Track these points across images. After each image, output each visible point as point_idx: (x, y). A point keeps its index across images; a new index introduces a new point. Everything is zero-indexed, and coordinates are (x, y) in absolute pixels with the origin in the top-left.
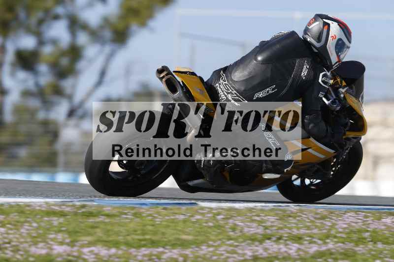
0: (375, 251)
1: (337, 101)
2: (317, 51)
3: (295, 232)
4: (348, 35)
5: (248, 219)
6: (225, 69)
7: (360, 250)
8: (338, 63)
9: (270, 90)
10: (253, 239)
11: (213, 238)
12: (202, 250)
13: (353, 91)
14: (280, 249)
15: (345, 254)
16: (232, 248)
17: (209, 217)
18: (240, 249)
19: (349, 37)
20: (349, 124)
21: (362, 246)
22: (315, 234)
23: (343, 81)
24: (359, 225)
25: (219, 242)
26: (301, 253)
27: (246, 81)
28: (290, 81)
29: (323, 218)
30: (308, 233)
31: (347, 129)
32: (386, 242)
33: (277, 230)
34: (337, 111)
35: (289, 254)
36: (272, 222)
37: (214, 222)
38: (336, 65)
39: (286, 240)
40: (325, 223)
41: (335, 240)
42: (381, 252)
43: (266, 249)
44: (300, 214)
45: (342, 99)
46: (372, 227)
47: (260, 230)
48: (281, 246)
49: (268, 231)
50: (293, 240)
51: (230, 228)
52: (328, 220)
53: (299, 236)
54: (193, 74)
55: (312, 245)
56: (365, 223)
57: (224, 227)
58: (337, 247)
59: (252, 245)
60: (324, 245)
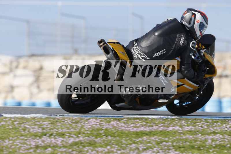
0: (107, 141)
1: (200, 57)
2: (188, 29)
3: (60, 131)
4: (206, 20)
5: (33, 124)
6: (137, 40)
7: (98, 141)
8: (200, 36)
9: (162, 52)
10: (36, 136)
11: (12, 135)
12: (5, 142)
13: (209, 52)
14: (51, 141)
15: (90, 143)
16: (23, 141)
17: (9, 123)
18: (28, 141)
19: (207, 22)
20: (207, 70)
21: (99, 138)
22: (72, 132)
23: (203, 46)
24: (98, 126)
25: (16, 138)
26: (64, 143)
27: (149, 47)
28: (174, 46)
29: (77, 122)
30: (68, 131)
31: (206, 73)
32: (113, 135)
33: (50, 130)
34: (200, 63)
35: (57, 144)
36: (47, 125)
37: (13, 126)
38: (200, 37)
39: (55, 136)
40: (78, 125)
41: (84, 135)
42: (111, 142)
43: (43, 141)
44: (63, 120)
45: (203, 56)
46: (105, 127)
47: (40, 130)
48: (52, 139)
49: (45, 131)
50: (59, 135)
51: (22, 129)
52: (80, 123)
53: (63, 133)
54: (118, 43)
55: (70, 138)
56: (101, 125)
57: (18, 129)
58: (85, 139)
59: (35, 139)
60: (77, 138)
